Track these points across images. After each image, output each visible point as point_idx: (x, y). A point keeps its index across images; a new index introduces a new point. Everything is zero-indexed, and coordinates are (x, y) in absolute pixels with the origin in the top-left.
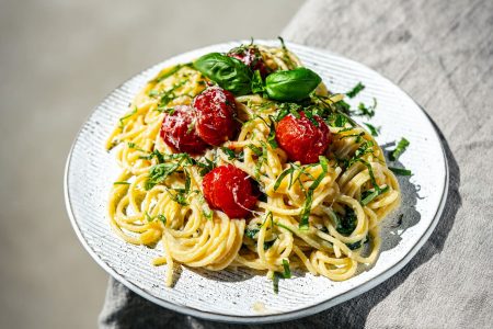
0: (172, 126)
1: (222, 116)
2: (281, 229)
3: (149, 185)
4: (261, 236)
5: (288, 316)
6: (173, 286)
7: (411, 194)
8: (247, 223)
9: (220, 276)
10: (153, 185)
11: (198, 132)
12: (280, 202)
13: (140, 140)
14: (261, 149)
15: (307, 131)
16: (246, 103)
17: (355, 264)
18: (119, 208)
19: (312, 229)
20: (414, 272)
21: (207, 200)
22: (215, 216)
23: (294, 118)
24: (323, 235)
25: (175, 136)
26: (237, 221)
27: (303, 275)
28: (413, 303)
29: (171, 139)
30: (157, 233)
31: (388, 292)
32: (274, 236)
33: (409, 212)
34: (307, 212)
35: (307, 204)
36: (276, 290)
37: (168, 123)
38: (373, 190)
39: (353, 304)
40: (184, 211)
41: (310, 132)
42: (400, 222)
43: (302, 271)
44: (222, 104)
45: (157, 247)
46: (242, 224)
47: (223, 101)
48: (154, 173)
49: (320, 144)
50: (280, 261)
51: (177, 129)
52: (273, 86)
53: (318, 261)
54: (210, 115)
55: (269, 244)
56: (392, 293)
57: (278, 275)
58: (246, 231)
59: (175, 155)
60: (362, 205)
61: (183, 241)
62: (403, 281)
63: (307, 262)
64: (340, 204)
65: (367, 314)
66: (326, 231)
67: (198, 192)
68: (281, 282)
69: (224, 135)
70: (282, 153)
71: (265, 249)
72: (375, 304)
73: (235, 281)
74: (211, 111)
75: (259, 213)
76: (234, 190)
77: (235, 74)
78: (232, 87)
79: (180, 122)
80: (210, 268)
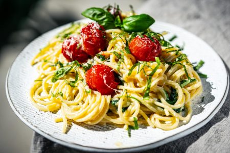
0: (68, 45)
1: (97, 36)
2: (132, 100)
3: (54, 80)
4: (120, 104)
5: (137, 149)
6: (66, 133)
7: (208, 87)
8: (112, 97)
9: (95, 128)
10: (56, 80)
11: (83, 48)
12: (132, 84)
13: (50, 58)
14: (120, 55)
15: (148, 43)
16: (111, 33)
17: (177, 120)
18: (36, 93)
19: (151, 100)
20: (212, 127)
21: (88, 84)
22: (92, 93)
23: (140, 37)
24: (158, 103)
25: (70, 50)
26: (106, 96)
27: (146, 128)
28: (213, 143)
29: (68, 53)
30: (58, 105)
31: (198, 138)
32: (128, 103)
33: (207, 95)
34: (148, 89)
35: (148, 84)
36: (130, 136)
37: (66, 44)
38: (187, 80)
39: (176, 144)
40: (74, 91)
41: (150, 44)
42: (203, 101)
43: (145, 125)
44: (97, 30)
45: (58, 113)
46: (109, 97)
47: (98, 28)
48: (57, 73)
49: (156, 51)
50: (132, 119)
51: (71, 46)
52: (127, 24)
53: (155, 119)
54: (91, 36)
55: (125, 109)
56: (200, 138)
57: (130, 127)
58: (111, 102)
59: (70, 63)
60: (182, 87)
61: (73, 107)
62: (207, 132)
63: (148, 120)
64: (168, 86)
65: (186, 150)
66: (160, 101)
67: (82, 80)
68: (132, 131)
69: (99, 48)
70: (133, 58)
71: (123, 112)
72: (190, 144)
73: (104, 131)
74: (91, 34)
75: (119, 91)
76: (104, 77)
77: (105, 16)
78: (104, 24)
79: (73, 42)
80: (89, 123)
